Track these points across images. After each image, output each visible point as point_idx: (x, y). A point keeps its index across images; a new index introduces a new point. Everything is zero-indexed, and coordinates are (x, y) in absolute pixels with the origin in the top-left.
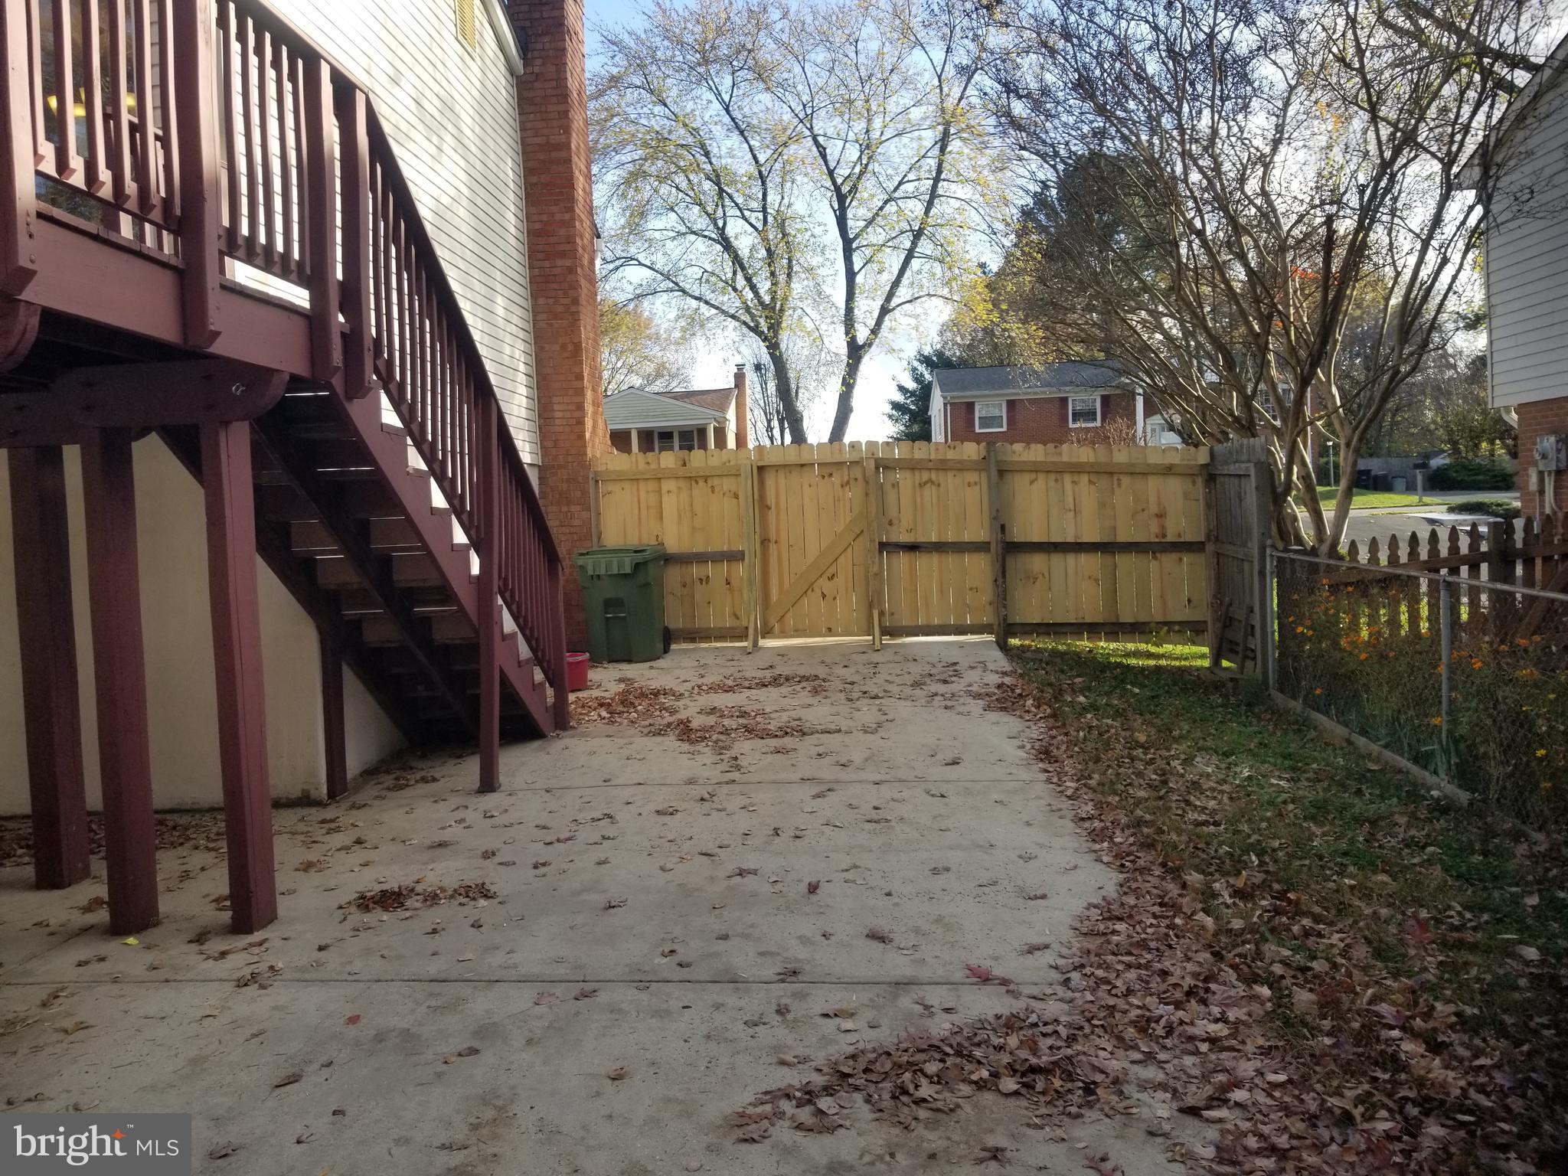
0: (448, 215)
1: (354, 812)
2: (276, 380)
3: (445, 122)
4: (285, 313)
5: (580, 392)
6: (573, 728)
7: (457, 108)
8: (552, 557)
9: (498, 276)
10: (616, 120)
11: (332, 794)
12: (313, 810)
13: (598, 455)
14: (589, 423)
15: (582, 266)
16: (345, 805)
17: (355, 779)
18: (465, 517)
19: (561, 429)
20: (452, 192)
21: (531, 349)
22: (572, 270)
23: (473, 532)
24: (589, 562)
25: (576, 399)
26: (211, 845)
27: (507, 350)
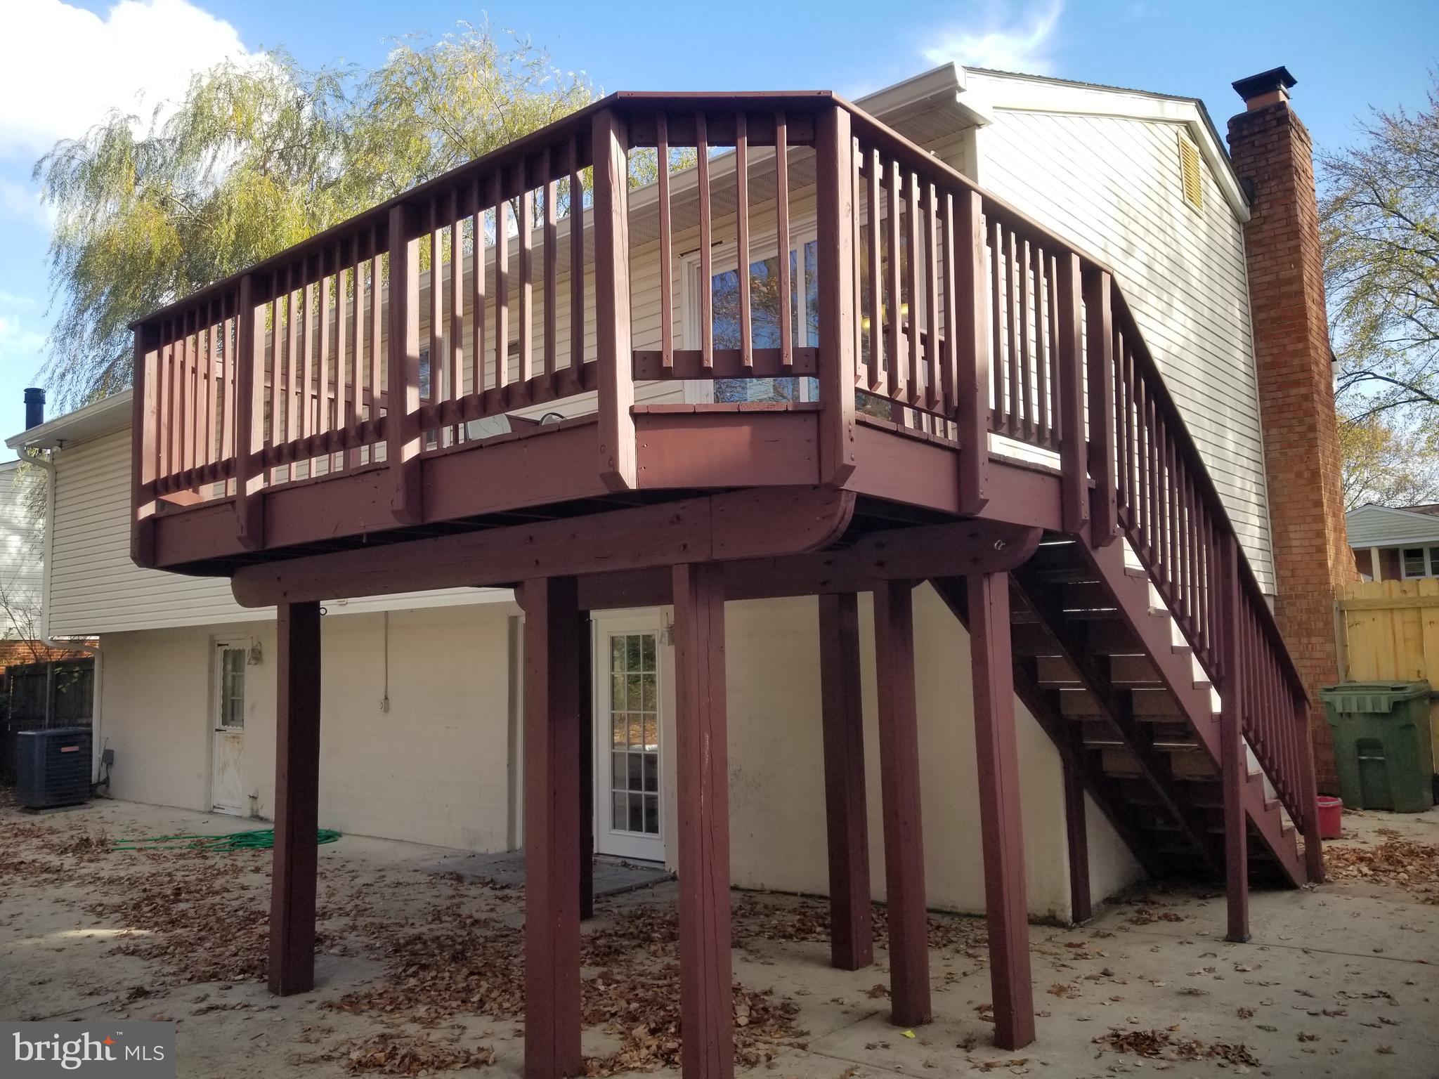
0: (1178, 364)
1: (1098, 940)
2: (1032, 535)
3: (1175, 280)
4: (1040, 476)
5: (1320, 519)
6: (1328, 881)
7: (1186, 265)
8: (1297, 695)
9: (1229, 412)
10: (1341, 240)
11: (1077, 918)
12: (1059, 931)
13: (1343, 584)
14: (1331, 550)
15: (1319, 393)
16: (1089, 931)
17: (1098, 905)
18: (1205, 655)
19: (1299, 558)
20: (1180, 341)
21: (1263, 480)
22: (1307, 397)
23: (1213, 670)
24: (1337, 699)
25: (1315, 527)
26: (971, 951)
27: (1238, 483)
